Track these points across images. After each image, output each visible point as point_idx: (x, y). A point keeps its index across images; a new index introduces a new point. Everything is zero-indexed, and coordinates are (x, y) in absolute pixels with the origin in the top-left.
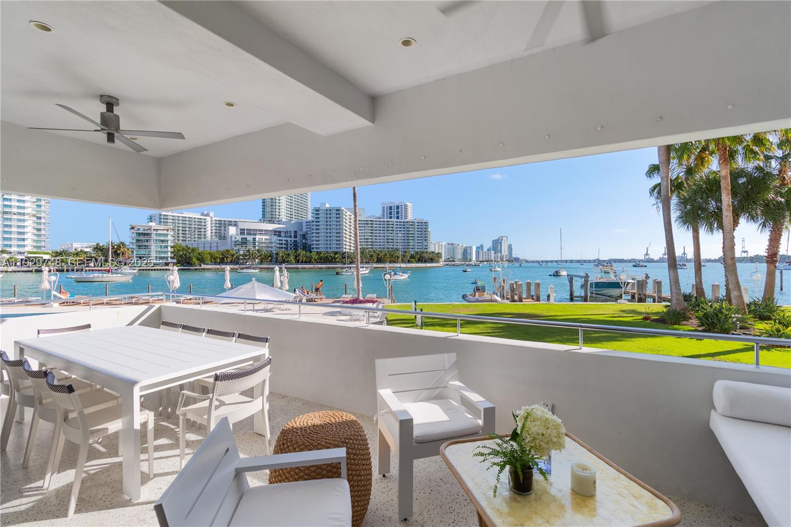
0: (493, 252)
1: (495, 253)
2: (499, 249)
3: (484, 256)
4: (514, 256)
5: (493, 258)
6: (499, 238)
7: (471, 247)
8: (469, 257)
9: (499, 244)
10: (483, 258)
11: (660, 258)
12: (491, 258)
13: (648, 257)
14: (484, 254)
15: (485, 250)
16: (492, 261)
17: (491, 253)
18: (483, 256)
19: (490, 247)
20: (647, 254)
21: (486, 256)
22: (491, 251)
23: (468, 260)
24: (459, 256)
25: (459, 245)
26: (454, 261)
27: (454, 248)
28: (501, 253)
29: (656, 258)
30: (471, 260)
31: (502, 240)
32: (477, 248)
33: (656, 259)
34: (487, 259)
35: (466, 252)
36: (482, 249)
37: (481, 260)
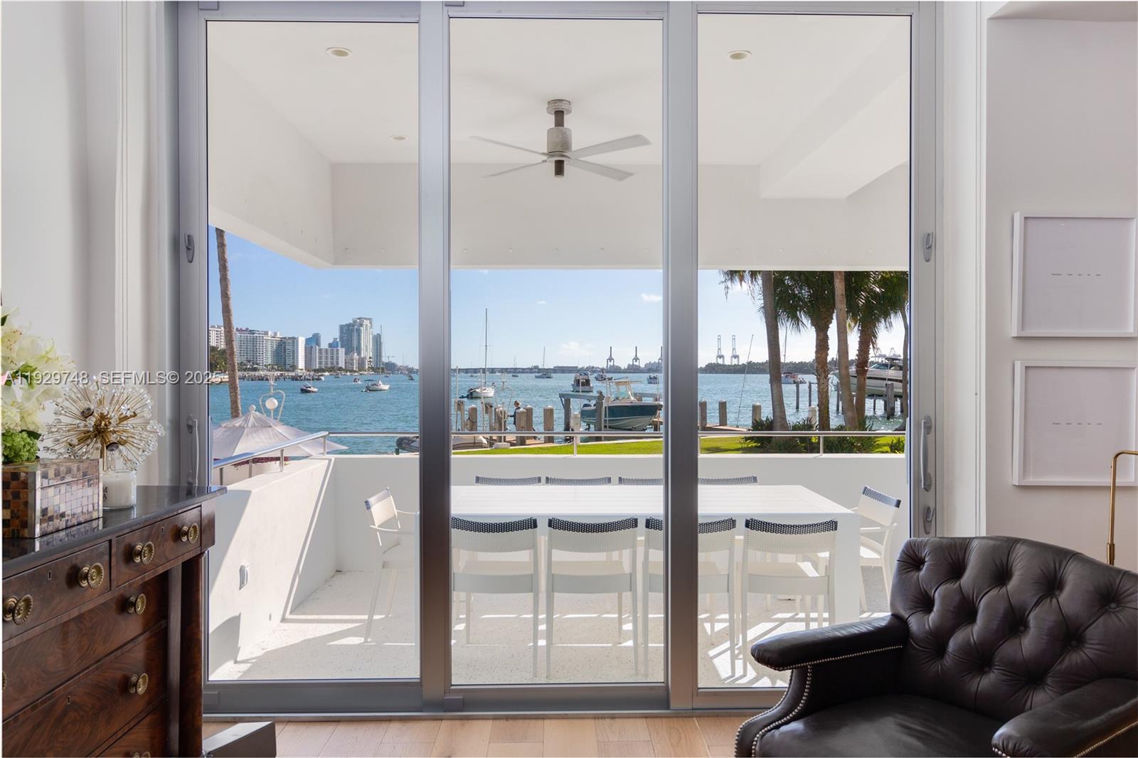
0: (342, 351)
1: (346, 354)
2: (355, 345)
3: (324, 360)
4: (385, 360)
5: (342, 364)
6: (355, 322)
7: (294, 340)
8: (289, 361)
9: (355, 334)
10: (320, 363)
12: (338, 363)
13: (612, 364)
14: (324, 355)
15: (324, 345)
16: (340, 369)
17: (338, 354)
18: (320, 358)
19: (335, 339)
20: (611, 359)
21: (327, 358)
22: (339, 348)
23: (288, 367)
24: (267, 358)
25: (266, 333)
26: (255, 370)
27: (254, 340)
28: (359, 354)
29: (624, 366)
30: (294, 367)
31: (361, 325)
32: (308, 341)
34: (329, 365)
35: (283, 350)
36: (318, 343)
37: (317, 368)
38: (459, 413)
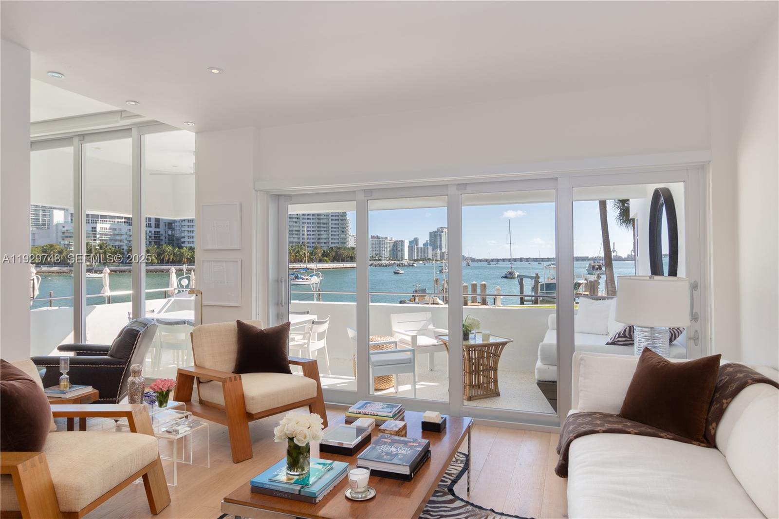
0: (430, 248)
1: (433, 250)
2: (438, 245)
3: (419, 254)
5: (430, 256)
6: (438, 230)
7: (402, 242)
8: (399, 255)
9: (438, 237)
10: (418, 256)
11: (628, 255)
12: (428, 256)
14: (420, 251)
15: (421, 245)
16: (429, 259)
17: (428, 250)
18: (417, 253)
19: (427, 241)
21: (421, 253)
22: (429, 246)
23: (398, 258)
24: (387, 253)
25: (386, 238)
26: (380, 260)
27: (380, 243)
28: (441, 250)
30: (402, 259)
31: (442, 232)
32: (411, 242)
33: (623, 257)
34: (423, 257)
35: (396, 247)
36: (417, 244)
37: (416, 258)
38: (436, 285)
